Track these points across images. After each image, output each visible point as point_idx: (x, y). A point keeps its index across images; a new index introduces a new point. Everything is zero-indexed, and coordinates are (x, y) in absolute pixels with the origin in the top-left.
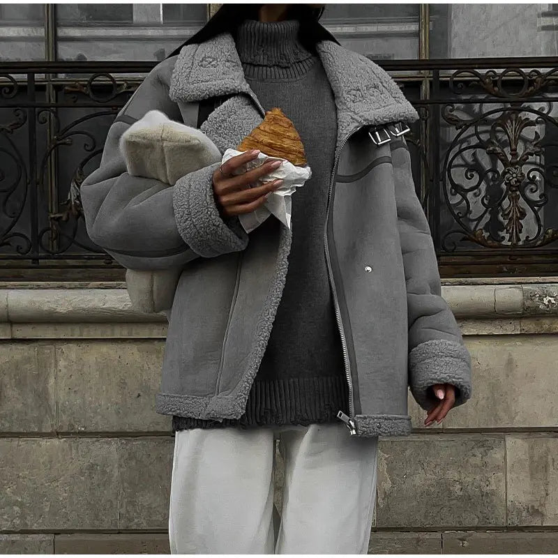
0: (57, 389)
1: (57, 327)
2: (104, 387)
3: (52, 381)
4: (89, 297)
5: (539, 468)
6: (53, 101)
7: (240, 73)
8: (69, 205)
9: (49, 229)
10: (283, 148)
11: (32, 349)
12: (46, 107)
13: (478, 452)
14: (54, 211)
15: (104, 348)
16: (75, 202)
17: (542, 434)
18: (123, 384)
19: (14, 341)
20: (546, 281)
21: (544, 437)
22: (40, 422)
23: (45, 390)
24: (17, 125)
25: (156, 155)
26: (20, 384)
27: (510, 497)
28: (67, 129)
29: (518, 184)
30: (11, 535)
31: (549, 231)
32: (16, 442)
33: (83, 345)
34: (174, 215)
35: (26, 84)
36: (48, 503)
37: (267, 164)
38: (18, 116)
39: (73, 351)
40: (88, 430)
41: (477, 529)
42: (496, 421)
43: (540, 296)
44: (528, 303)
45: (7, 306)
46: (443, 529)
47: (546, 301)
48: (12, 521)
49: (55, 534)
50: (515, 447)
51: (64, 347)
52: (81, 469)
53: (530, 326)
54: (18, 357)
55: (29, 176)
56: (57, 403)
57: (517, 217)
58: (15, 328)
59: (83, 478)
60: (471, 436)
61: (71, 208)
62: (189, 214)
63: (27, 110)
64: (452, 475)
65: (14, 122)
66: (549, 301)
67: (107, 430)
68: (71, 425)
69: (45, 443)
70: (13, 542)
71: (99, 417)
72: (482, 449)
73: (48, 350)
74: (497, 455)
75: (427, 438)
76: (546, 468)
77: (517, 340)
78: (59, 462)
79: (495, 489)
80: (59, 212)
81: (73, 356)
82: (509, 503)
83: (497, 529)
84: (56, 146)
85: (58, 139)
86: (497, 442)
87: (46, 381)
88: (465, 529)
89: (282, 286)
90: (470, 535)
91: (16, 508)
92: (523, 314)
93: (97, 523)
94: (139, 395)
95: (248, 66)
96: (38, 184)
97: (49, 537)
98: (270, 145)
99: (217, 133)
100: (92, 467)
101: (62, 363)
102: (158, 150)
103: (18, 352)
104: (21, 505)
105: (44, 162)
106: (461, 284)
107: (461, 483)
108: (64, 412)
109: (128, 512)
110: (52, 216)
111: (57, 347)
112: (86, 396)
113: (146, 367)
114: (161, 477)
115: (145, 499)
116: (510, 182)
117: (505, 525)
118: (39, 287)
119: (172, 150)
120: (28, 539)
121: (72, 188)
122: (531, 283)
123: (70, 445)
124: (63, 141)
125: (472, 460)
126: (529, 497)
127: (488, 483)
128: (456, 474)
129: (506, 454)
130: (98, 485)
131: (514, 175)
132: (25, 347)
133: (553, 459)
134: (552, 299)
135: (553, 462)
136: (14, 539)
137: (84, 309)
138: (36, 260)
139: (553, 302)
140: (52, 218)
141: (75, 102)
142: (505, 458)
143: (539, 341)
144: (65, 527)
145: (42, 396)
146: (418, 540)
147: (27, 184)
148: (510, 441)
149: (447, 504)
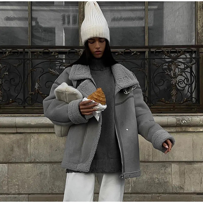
0: (31, 148)
1: (31, 129)
2: (45, 148)
3: (29, 146)
4: (41, 120)
5: (182, 174)
6: (31, 57)
7: (89, 72)
8: (35, 90)
9: (29, 97)
10: (100, 100)
11: (23, 136)
12: (28, 59)
13: (163, 169)
14: (30, 92)
15: (46, 135)
16: (37, 89)
17: (183, 163)
18: (51, 147)
19: (17, 133)
20: (184, 115)
21: (184, 164)
22: (25, 159)
23: (27, 149)
24: (19, 65)
25: (64, 95)
26: (19, 147)
27: (173, 183)
28: (35, 66)
29: (175, 84)
30: (15, 195)
31: (185, 99)
32: (17, 165)
33: (39, 134)
34: (68, 112)
35: (22, 51)
36: (27, 185)
37: (95, 104)
38: (20, 62)
39: (36, 136)
40: (40, 161)
41: (163, 193)
42: (169, 159)
43: (182, 120)
44: (178, 122)
45: (16, 122)
46: (152, 193)
47: (183, 122)
48: (15, 190)
49: (29, 195)
50: (175, 167)
51: (33, 135)
52: (37, 174)
53: (179, 129)
54: (18, 138)
55: (23, 81)
56: (30, 153)
57: (175, 94)
58: (18, 129)
59: (38, 177)
60: (161, 163)
61: (36, 91)
62: (72, 112)
63: (22, 60)
64: (155, 176)
65: (19, 64)
66: (184, 122)
67: (46, 161)
68: (35, 160)
69: (26, 165)
70: (15, 197)
71: (44, 157)
72: (164, 168)
73: (28, 136)
74: (169, 170)
75: (147, 164)
76: (184, 174)
77: (175, 133)
78: (30, 171)
79: (168, 180)
80: (32, 92)
81: (36, 138)
82: (173, 185)
83: (169, 193)
84: (32, 71)
85: (32, 69)
86: (169, 166)
87: (27, 145)
88: (159, 193)
89: (100, 134)
90: (161, 195)
91: (17, 186)
92: (176, 125)
93: (42, 191)
94: (56, 150)
95: (92, 70)
96: (25, 83)
97: (27, 196)
98: (96, 99)
99: (81, 90)
100: (41, 173)
101: (32, 140)
102: (65, 94)
103: (18, 136)
104: (18, 185)
105: (28, 76)
106: (157, 116)
107: (158, 179)
108: (32, 155)
109: (52, 187)
110: (30, 93)
111: (31, 135)
112: (40, 150)
113: (59, 141)
114: (63, 176)
115: (58, 183)
116: (173, 84)
117: (172, 192)
118: (25, 116)
119: (69, 94)
120: (20, 196)
121: (36, 84)
122: (179, 116)
123: (34, 166)
124: (34, 70)
125: (161, 171)
126: (179, 183)
127: (166, 179)
128: (156, 176)
129: (172, 169)
130: (43, 179)
131: (174, 81)
132: (21, 135)
133: (187, 171)
134: (185, 121)
135: (187, 172)
136: (16, 196)
137: (39, 123)
138: (24, 107)
139: (186, 122)
140: (30, 94)
141: (37, 58)
142: (171, 171)
143: (181, 134)
144: (32, 192)
145: (26, 150)
146: (144, 197)
147: (22, 83)
148: (173, 165)
149: (154, 185)
